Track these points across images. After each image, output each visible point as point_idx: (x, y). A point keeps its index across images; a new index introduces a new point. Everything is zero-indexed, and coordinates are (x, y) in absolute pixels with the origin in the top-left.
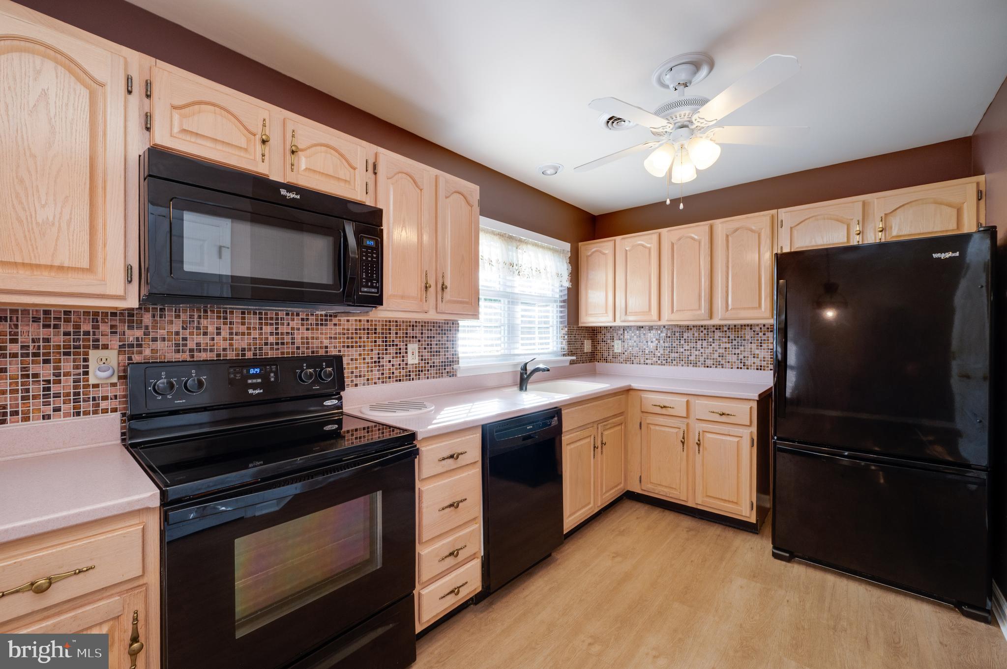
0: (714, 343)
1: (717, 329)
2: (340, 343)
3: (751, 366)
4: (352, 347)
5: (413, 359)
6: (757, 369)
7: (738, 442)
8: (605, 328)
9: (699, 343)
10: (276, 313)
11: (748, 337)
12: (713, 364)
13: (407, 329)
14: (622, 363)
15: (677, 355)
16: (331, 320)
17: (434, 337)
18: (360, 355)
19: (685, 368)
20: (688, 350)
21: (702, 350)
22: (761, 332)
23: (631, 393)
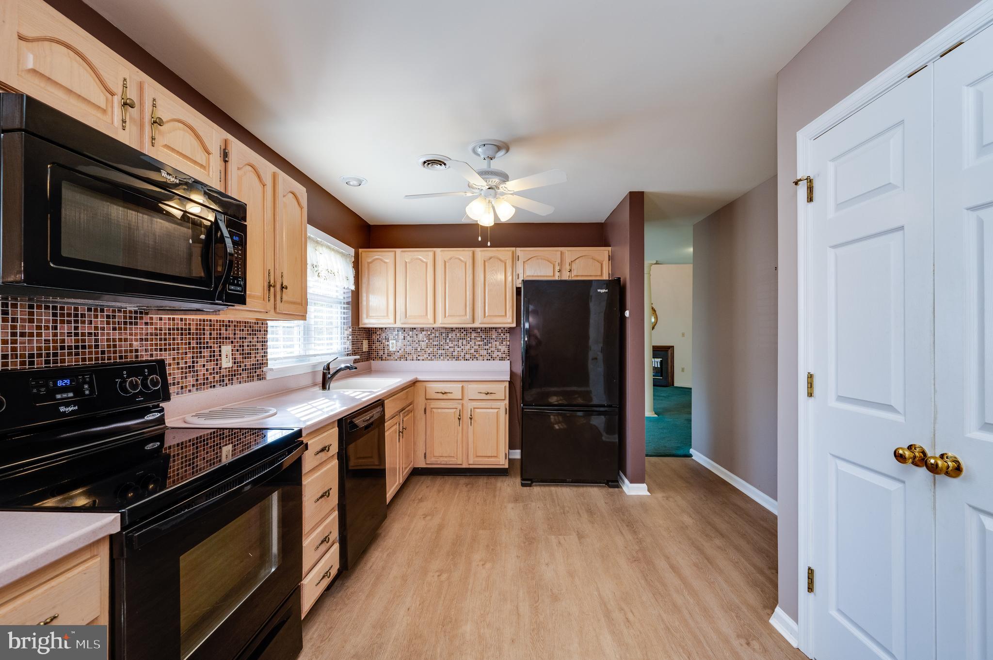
0: (471, 341)
1: (473, 331)
2: (151, 345)
3: (496, 358)
4: (165, 350)
5: (226, 363)
6: (500, 360)
7: (497, 412)
8: (380, 329)
9: (461, 341)
10: (74, 308)
11: (494, 337)
12: (471, 358)
13: (220, 330)
14: (396, 360)
15: (443, 352)
16: (141, 318)
17: (245, 338)
18: (174, 359)
19: (450, 362)
20: (452, 347)
21: (463, 347)
22: (502, 333)
23: (417, 384)
